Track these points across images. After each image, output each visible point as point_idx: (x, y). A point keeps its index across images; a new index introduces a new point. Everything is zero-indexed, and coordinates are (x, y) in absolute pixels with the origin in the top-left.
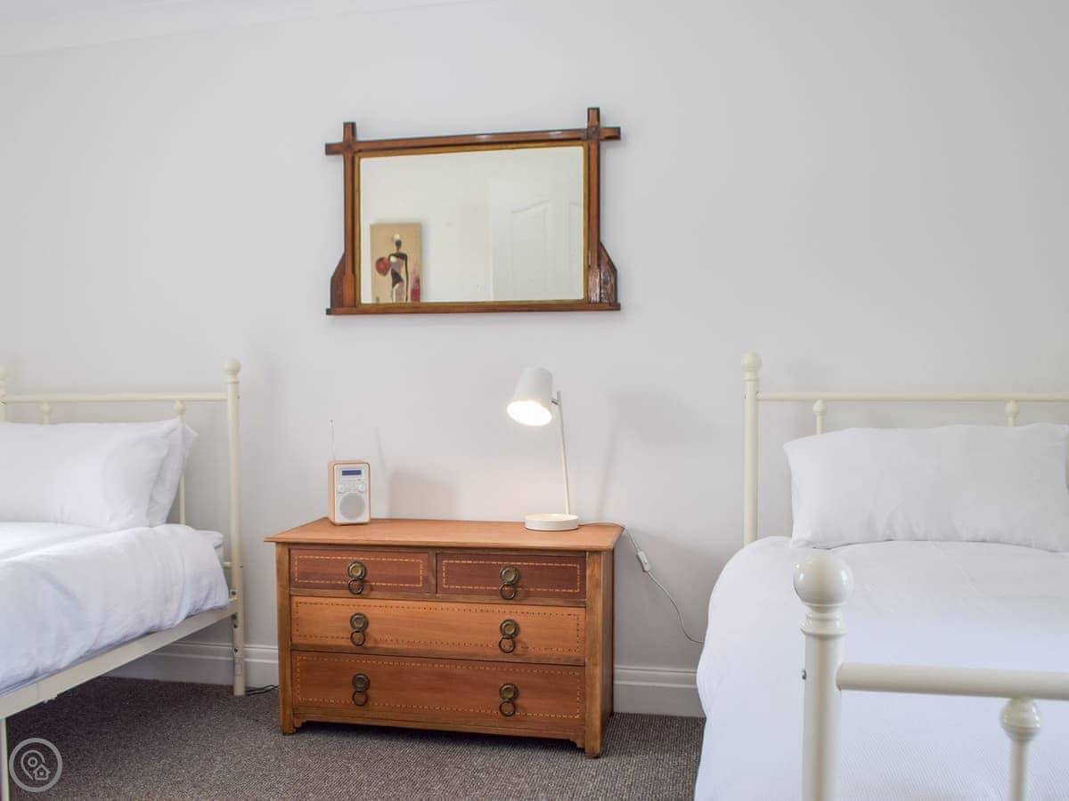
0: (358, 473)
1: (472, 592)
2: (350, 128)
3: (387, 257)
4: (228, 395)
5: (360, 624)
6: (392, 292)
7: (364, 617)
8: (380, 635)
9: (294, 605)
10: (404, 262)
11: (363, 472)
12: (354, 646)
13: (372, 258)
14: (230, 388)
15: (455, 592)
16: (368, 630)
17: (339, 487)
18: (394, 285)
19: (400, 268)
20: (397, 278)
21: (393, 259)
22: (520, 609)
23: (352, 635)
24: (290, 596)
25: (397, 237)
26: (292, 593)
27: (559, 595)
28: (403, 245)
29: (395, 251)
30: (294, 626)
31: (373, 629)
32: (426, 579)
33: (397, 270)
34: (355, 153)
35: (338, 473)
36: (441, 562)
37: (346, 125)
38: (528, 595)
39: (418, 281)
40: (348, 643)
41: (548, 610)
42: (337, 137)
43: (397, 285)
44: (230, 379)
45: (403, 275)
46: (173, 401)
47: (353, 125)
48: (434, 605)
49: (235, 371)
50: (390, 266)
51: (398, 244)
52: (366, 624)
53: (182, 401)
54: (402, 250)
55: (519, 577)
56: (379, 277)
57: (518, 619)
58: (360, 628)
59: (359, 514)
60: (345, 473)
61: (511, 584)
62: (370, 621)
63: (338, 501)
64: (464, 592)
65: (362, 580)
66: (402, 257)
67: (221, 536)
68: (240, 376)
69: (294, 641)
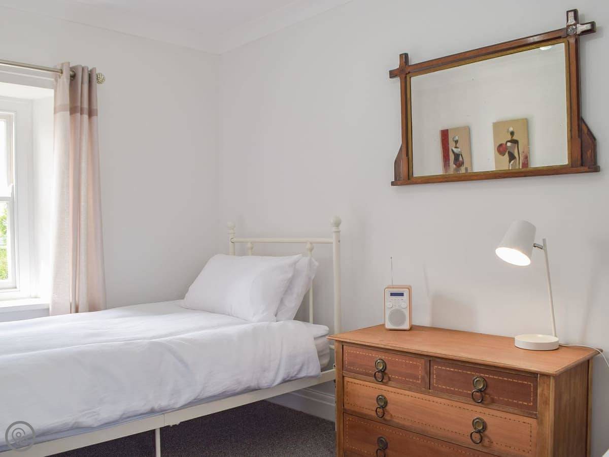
0: (402, 294)
1: (453, 393)
2: (405, 57)
3: (505, 143)
4: (333, 240)
5: (383, 403)
6: (509, 166)
7: (385, 398)
8: (394, 412)
9: (345, 383)
10: (517, 145)
11: (405, 294)
12: (377, 416)
13: (495, 145)
14: (334, 235)
15: (442, 391)
16: (387, 408)
17: (388, 304)
18: (510, 162)
19: (514, 150)
20: (512, 157)
21: (509, 144)
22: (487, 411)
23: (377, 408)
24: (343, 377)
25: (511, 129)
26: (344, 375)
27: (517, 405)
28: (515, 134)
29: (510, 139)
30: (345, 396)
31: (389, 407)
32: (423, 378)
33: (511, 151)
34: (406, 74)
35: (388, 295)
36: (433, 366)
37: (401, 55)
38: (493, 401)
39: (526, 158)
40: (374, 414)
41: (509, 416)
42: (396, 65)
43: (512, 162)
44: (334, 229)
45: (516, 155)
46: (306, 243)
47: (406, 55)
48: (428, 397)
49: (338, 224)
50: (507, 149)
51: (512, 133)
52: (386, 403)
53: (311, 243)
54: (515, 138)
55: (486, 386)
56: (501, 157)
57: (485, 419)
58: (382, 406)
59: (402, 322)
60: (392, 294)
61: (480, 391)
62: (388, 402)
63: (388, 313)
64: (447, 391)
65: (383, 372)
66: (515, 142)
67: (328, 329)
68: (341, 227)
69: (345, 407)
